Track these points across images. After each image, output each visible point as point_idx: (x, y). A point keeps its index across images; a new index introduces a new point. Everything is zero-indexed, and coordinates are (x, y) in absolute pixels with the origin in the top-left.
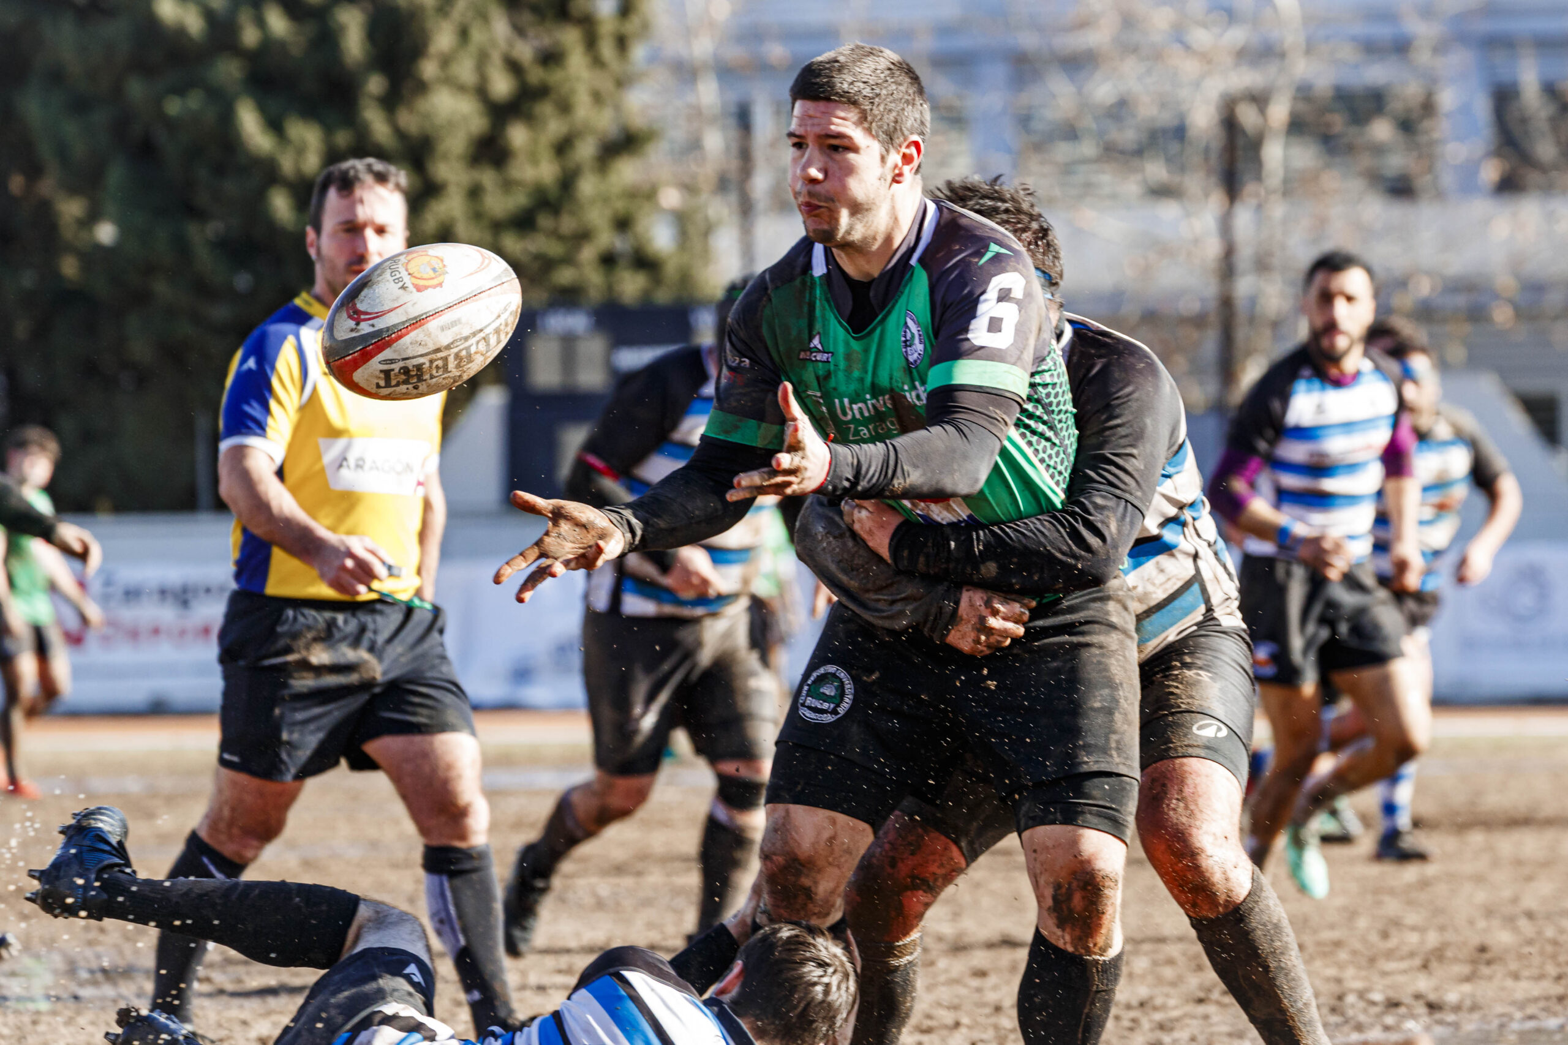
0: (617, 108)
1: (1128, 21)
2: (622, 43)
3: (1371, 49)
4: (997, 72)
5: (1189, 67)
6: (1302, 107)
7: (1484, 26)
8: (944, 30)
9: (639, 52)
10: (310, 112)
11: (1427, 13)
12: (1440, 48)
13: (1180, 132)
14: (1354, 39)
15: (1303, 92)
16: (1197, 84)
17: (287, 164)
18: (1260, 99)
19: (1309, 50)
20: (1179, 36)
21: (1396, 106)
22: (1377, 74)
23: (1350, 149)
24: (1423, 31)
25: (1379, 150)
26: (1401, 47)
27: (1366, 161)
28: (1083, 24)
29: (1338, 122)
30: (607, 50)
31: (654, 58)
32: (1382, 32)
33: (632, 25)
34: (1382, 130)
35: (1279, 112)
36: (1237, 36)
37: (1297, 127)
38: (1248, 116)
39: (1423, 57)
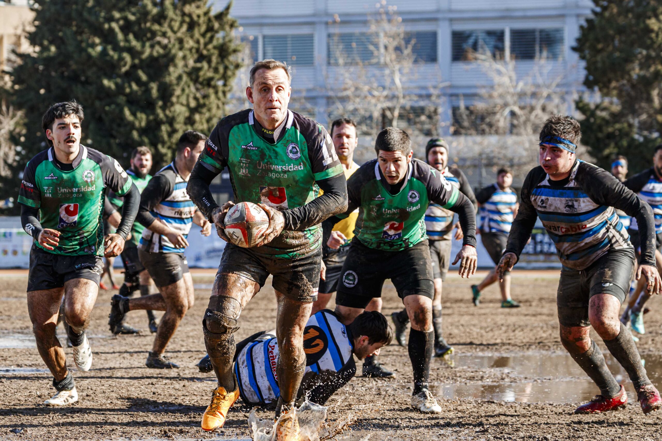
0: (224, 110)
1: (357, 89)
2: (224, 93)
3: (420, 96)
4: (324, 101)
5: (373, 101)
6: (402, 112)
7: (450, 91)
8: (309, 90)
9: (229, 95)
10: (143, 111)
11: (435, 87)
12: (438, 96)
13: (371, 117)
14: (416, 95)
15: (403, 108)
16: (376, 105)
17: (137, 124)
18: (391, 109)
19: (404, 97)
20: (370, 92)
21: (427, 112)
22: (422, 103)
23: (415, 123)
24: (434, 92)
25: (422, 123)
26: (429, 96)
27: (419, 126)
28: (345, 89)
29: (412, 116)
30: (220, 94)
31: (232, 98)
32: (424, 92)
33: (227, 89)
34: (423, 118)
35: (396, 113)
36: (385, 93)
37: (401, 117)
38: (388, 113)
39: (433, 98)
